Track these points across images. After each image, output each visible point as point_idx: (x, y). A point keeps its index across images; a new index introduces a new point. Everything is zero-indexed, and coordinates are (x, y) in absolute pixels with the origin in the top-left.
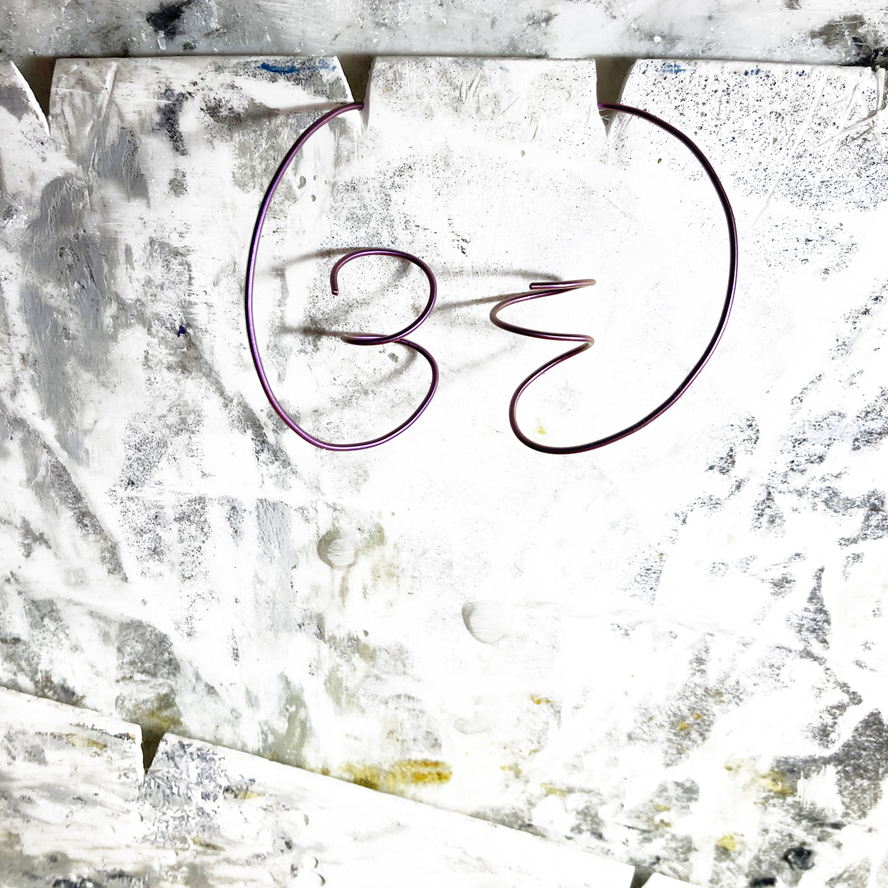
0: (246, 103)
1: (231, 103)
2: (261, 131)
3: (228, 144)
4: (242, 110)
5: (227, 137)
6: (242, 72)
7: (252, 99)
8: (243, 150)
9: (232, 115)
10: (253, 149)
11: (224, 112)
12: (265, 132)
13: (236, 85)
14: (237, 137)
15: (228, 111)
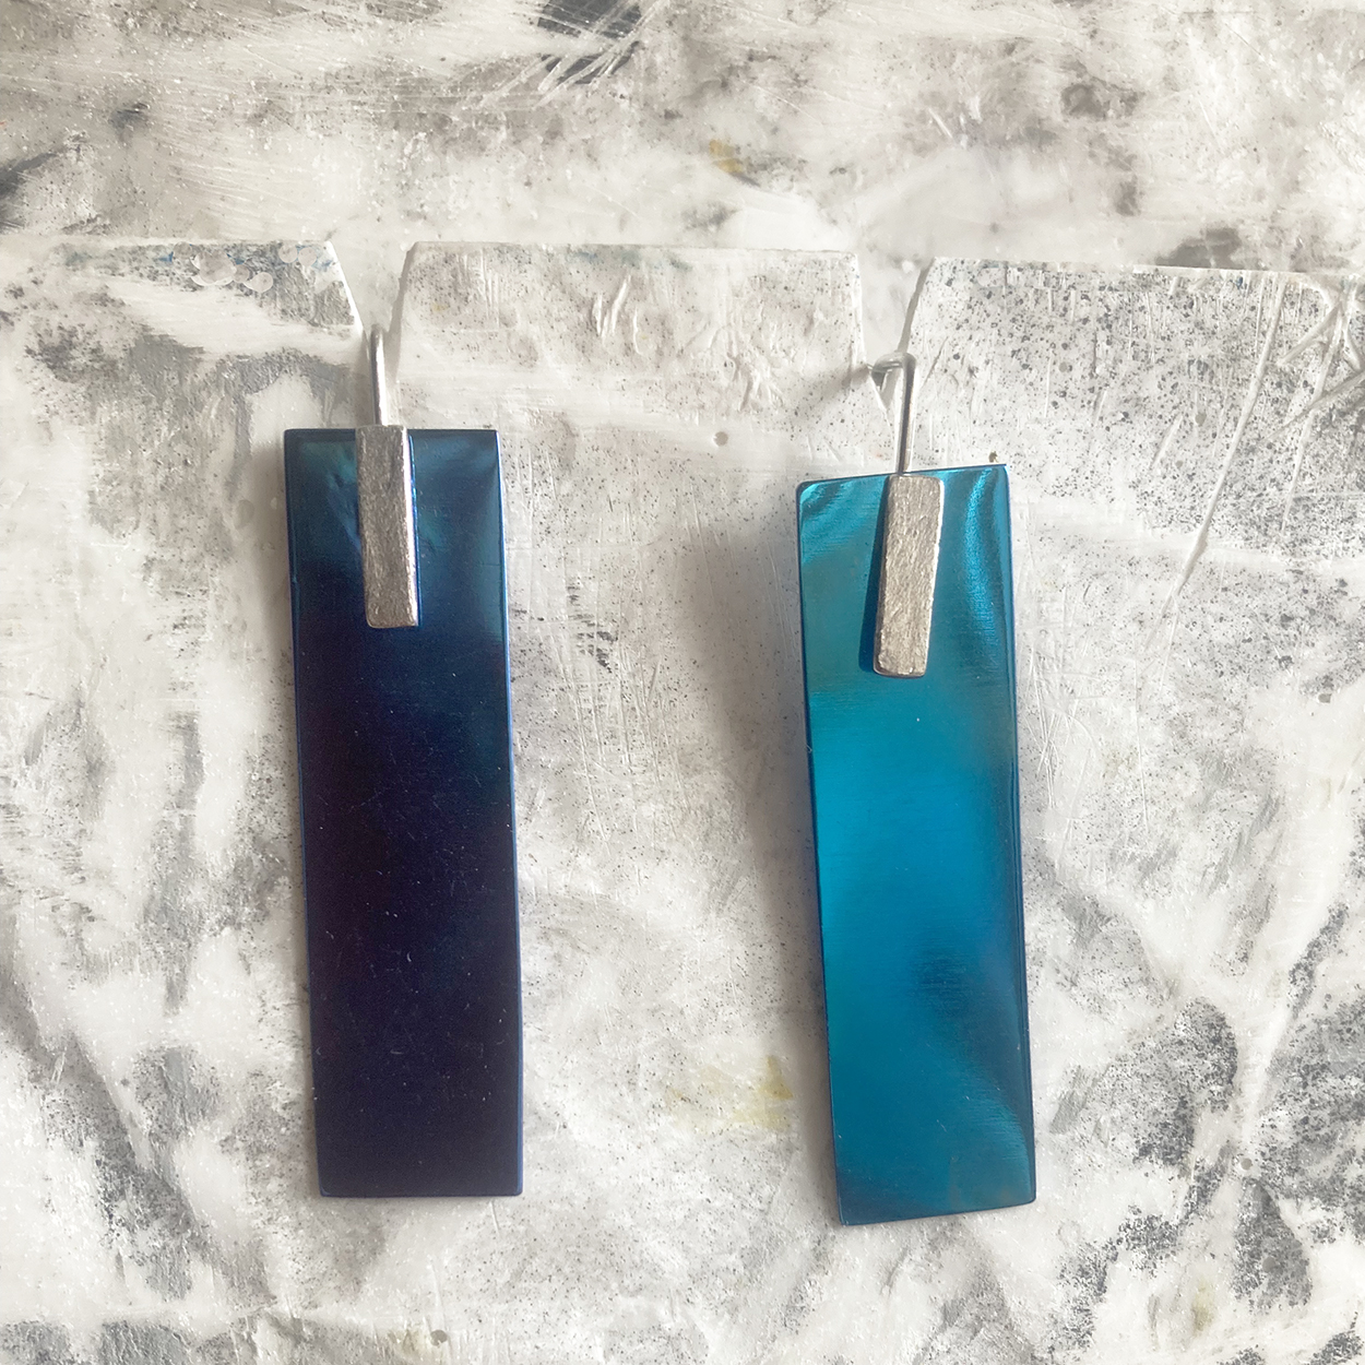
0: (130, 337)
1: (96, 338)
2: (161, 400)
3: (83, 428)
4: (122, 354)
5: (84, 414)
6: (124, 268)
7: (145, 328)
8: (116, 441)
9: (97, 365)
10: (139, 440)
11: (80, 359)
12: (167, 402)
13: (111, 295)
14: (108, 413)
15: (88, 357)
